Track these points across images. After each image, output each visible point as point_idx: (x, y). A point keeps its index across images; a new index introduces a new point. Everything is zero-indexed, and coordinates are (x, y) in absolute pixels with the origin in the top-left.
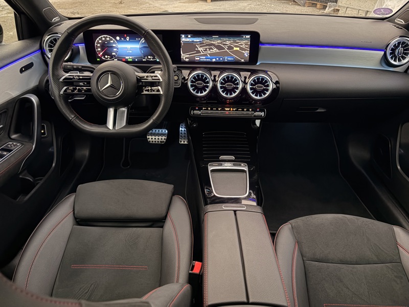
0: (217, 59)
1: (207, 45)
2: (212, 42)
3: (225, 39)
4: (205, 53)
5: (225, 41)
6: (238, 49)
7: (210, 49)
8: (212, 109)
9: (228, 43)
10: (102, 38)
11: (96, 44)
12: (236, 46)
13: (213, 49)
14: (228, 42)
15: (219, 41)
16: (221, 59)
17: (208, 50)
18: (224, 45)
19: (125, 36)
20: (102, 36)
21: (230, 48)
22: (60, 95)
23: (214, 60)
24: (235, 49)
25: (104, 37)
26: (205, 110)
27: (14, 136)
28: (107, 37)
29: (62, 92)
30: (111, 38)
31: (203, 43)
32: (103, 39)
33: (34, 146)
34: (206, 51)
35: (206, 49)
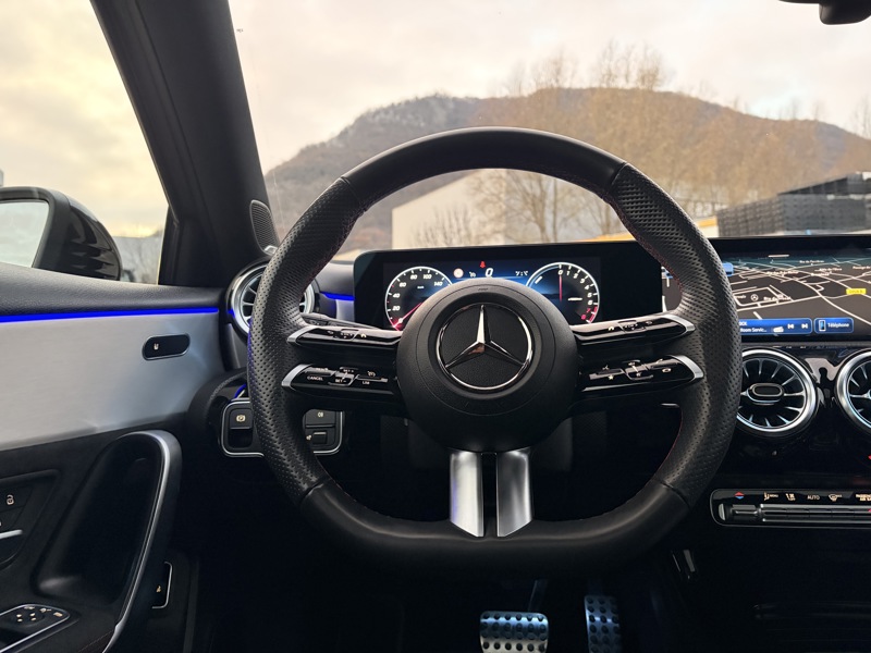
0: (791, 326)
1: (751, 283)
2: (769, 274)
3: (812, 263)
4: (746, 308)
5: (812, 270)
6: (862, 292)
7: (761, 295)
8: (801, 500)
9: (824, 273)
10: (409, 274)
11: (388, 293)
12: (854, 284)
13: (771, 296)
14: (825, 271)
15: (792, 270)
16: (804, 326)
17: (754, 297)
18: (810, 280)
19: (483, 265)
20: (412, 269)
21: (833, 289)
22: (278, 390)
23: (778, 330)
24: (850, 291)
25: (416, 272)
26: (771, 501)
27: (51, 584)
28: (425, 272)
29: (287, 381)
30: (438, 272)
31: (739, 279)
32: (414, 277)
33: (118, 627)
34: (747, 300)
35: (749, 295)
